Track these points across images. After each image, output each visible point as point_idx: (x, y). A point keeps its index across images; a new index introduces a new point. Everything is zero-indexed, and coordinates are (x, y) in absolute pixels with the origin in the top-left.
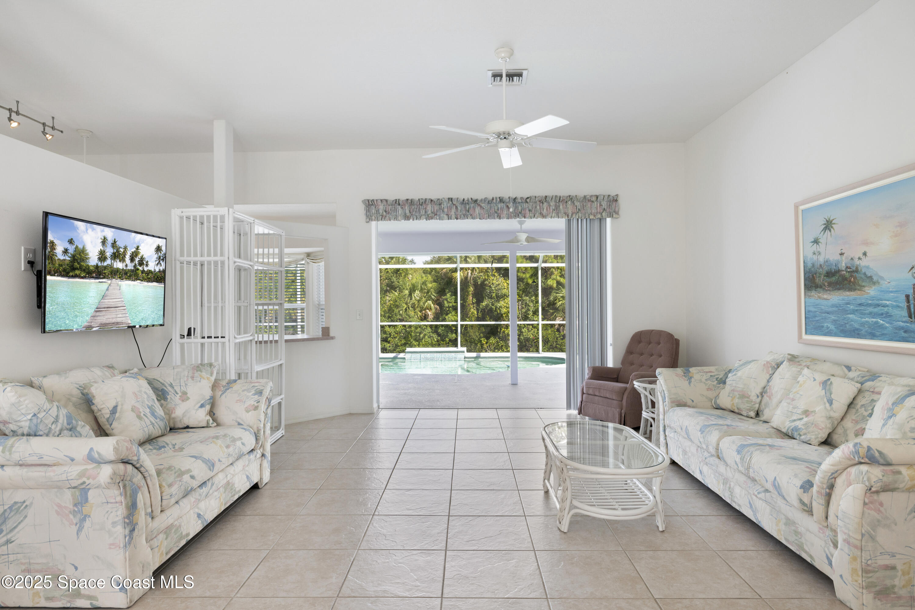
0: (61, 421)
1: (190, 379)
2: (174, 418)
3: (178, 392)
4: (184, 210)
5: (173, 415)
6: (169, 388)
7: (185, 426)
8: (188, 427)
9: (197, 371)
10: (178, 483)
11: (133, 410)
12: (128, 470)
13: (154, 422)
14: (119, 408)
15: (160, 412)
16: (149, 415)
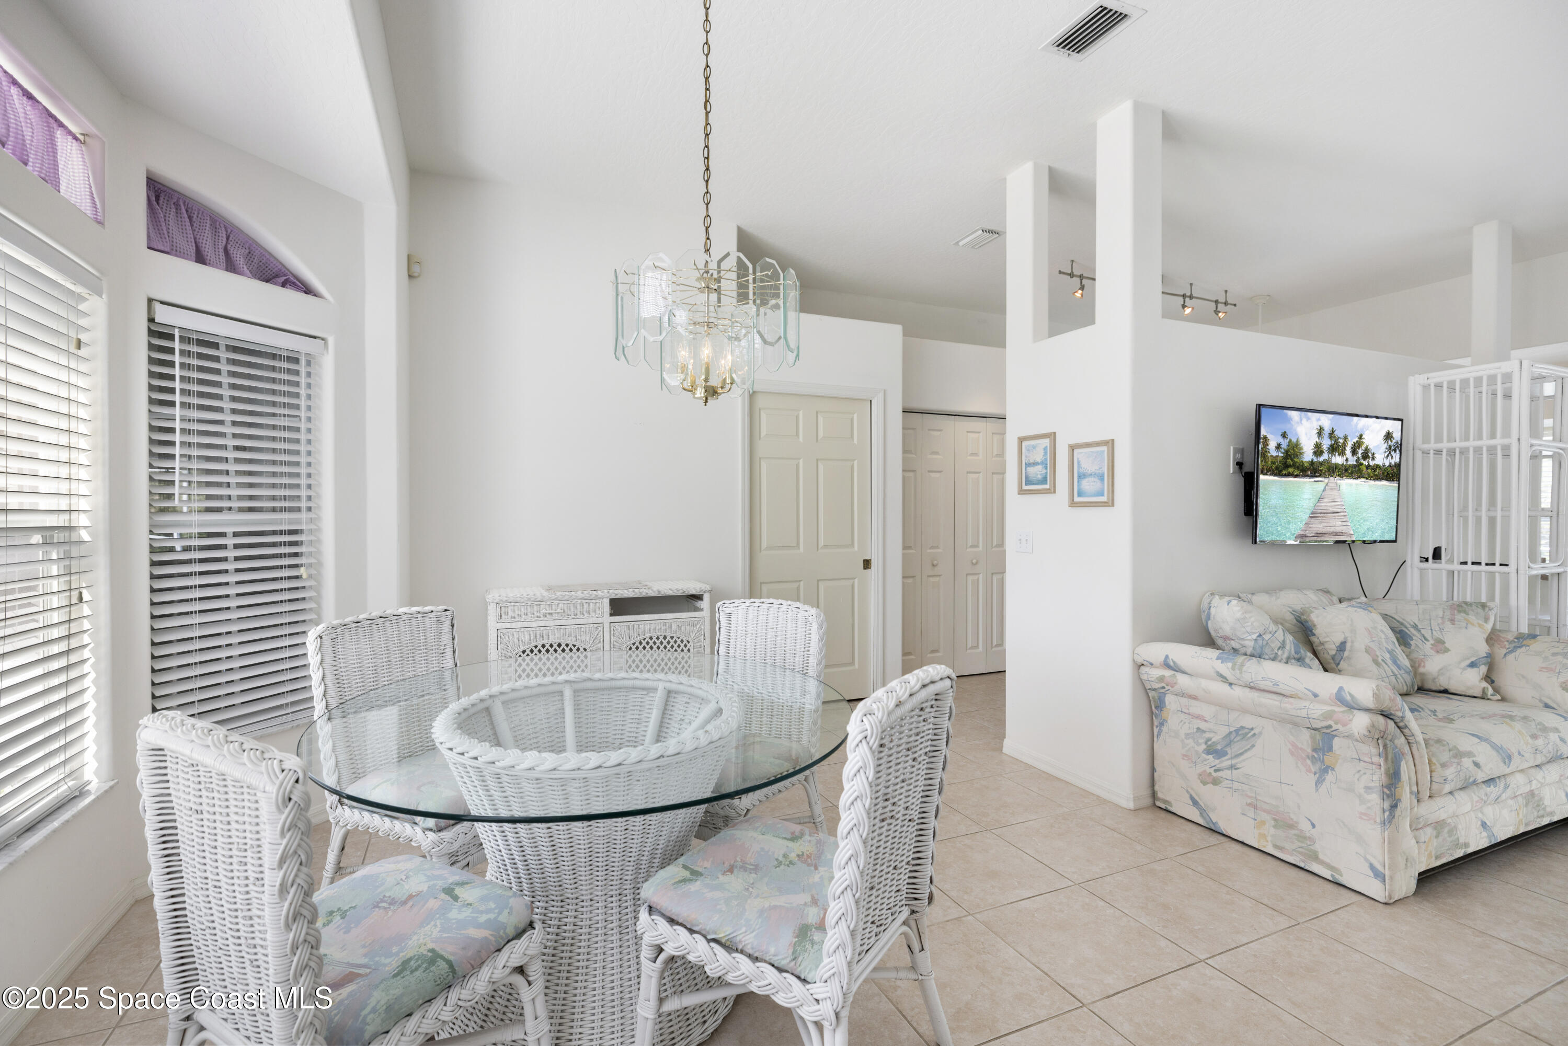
0: (1288, 647)
1: (1448, 623)
2: (1422, 674)
3: (1429, 637)
4: (1430, 375)
5: (1421, 670)
6: (1412, 630)
7: (1442, 689)
8: (1445, 691)
9: (1459, 612)
10: (1455, 765)
11: (1367, 651)
12: (1389, 727)
13: (1397, 673)
14: (1348, 645)
15: (1406, 662)
16: (1389, 662)
